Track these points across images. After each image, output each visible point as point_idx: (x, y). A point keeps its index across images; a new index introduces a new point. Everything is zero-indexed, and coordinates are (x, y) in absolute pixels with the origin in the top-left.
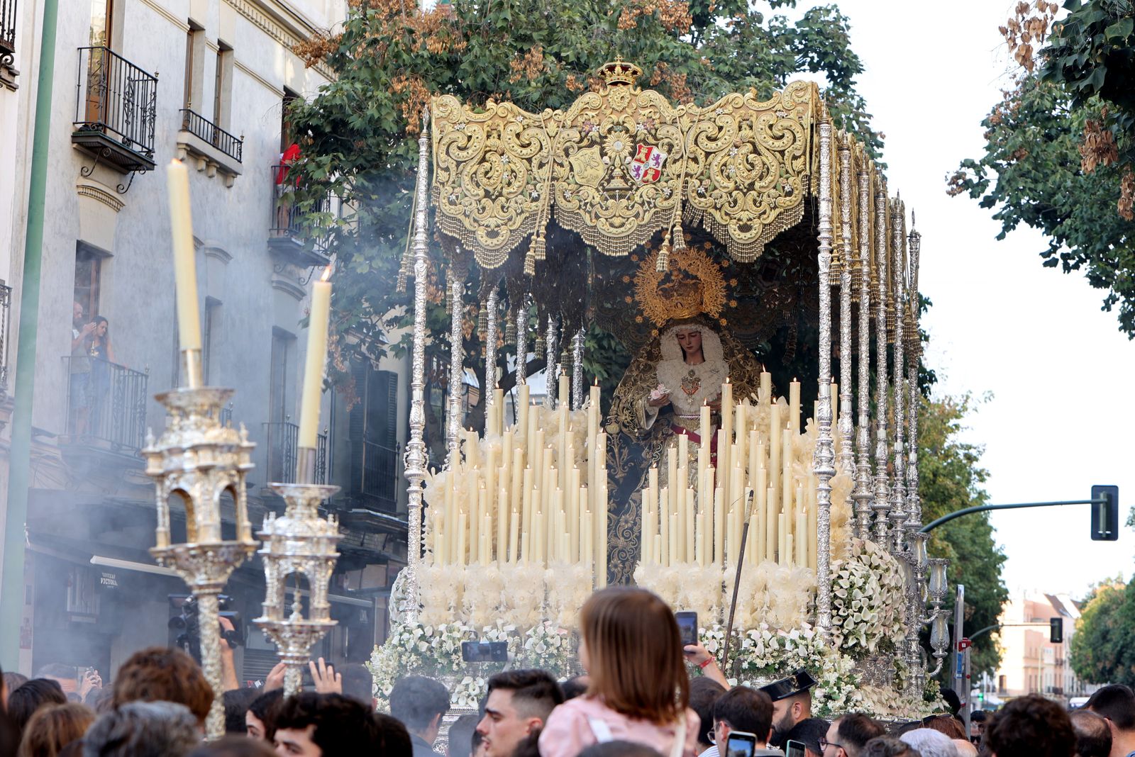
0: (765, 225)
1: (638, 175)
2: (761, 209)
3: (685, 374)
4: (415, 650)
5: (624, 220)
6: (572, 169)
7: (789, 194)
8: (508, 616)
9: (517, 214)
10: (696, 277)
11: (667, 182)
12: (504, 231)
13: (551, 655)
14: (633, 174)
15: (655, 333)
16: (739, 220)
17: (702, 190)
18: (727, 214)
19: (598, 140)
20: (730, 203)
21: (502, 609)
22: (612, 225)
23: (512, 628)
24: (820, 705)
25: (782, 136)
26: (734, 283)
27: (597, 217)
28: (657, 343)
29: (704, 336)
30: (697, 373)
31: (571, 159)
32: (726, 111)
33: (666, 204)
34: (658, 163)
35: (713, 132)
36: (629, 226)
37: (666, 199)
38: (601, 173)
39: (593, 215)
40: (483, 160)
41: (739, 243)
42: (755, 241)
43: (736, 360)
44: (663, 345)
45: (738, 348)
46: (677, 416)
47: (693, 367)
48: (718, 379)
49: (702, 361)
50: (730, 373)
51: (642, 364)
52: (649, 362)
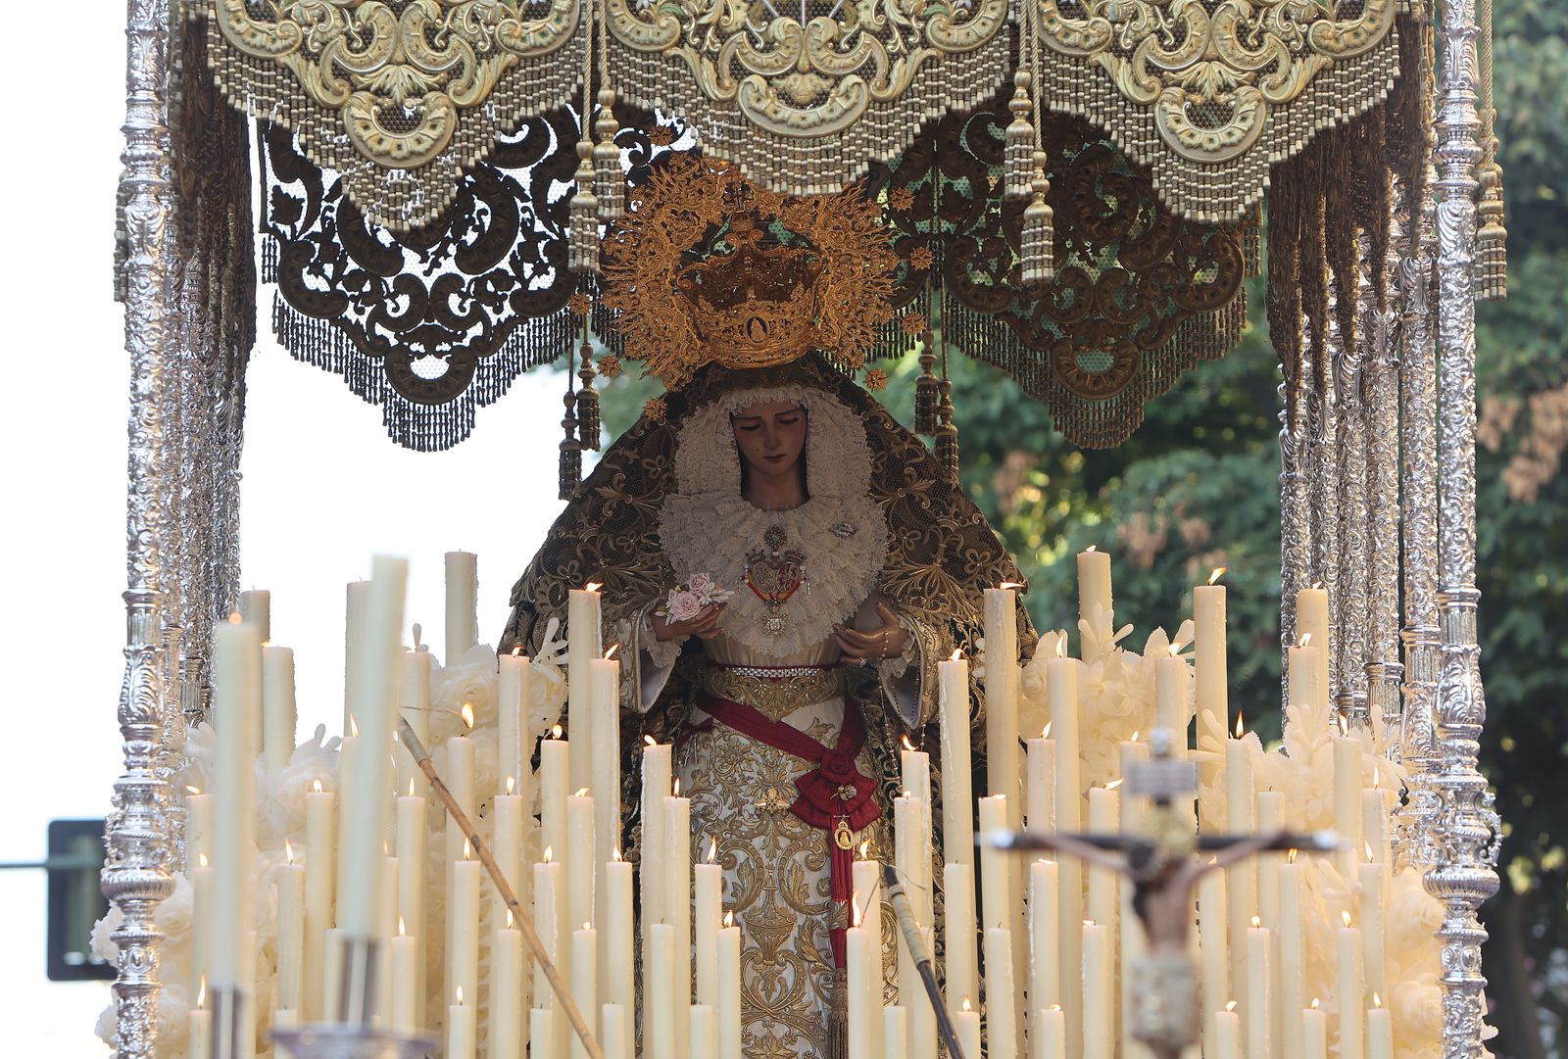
0: (1274, 106)
2: (1263, 56)
3: (758, 541)
5: (825, 84)
7: (1350, 9)
9: (480, 56)
10: (805, 241)
15: (652, 410)
16: (1192, 87)
18: (1151, 69)
20: (1161, 35)
22: (786, 97)
27: (739, 72)
28: (663, 442)
29: (817, 420)
30: (793, 536)
33: (958, 34)
36: (838, 104)
37: (960, 20)
39: (725, 67)
41: (1191, 161)
42: (1244, 154)
43: (910, 497)
44: (682, 446)
45: (915, 460)
46: (722, 668)
47: (776, 519)
48: (857, 555)
49: (806, 496)
50: (889, 537)
51: (607, 504)
52: (631, 500)
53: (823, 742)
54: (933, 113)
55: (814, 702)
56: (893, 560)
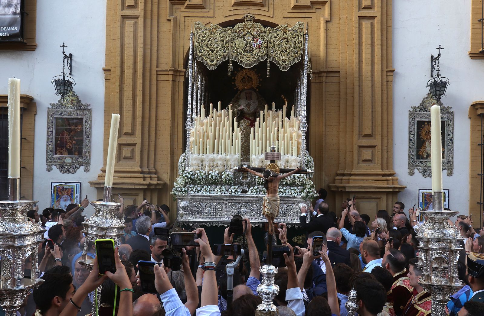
0: (290, 61)
1: (254, 46)
2: (289, 57)
3: (247, 103)
4: (190, 178)
6: (235, 44)
7: (297, 53)
8: (216, 169)
9: (219, 56)
11: (262, 49)
12: (215, 61)
13: (230, 180)
14: (253, 46)
15: (239, 92)
16: (283, 59)
17: (272, 51)
18: (279, 58)
19: (243, 36)
20: (280, 55)
21: (214, 167)
22: (247, 60)
23: (218, 172)
24: (306, 194)
25: (296, 37)
27: (242, 58)
28: (240, 95)
29: (252, 93)
30: (250, 103)
31: (235, 41)
32: (279, 30)
33: (262, 55)
34: (260, 43)
35: (275, 35)
36: (251, 60)
37: (262, 53)
38: (244, 45)
40: (209, 41)
41: (282, 66)
42: (287, 65)
46: (244, 113)
47: (249, 101)
48: (255, 104)
53: (252, 120)
54: (260, 61)
55: (252, 116)
56: (258, 105)
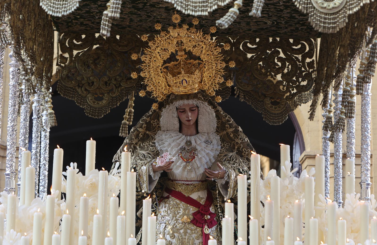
3: (184, 144)
10: (199, 58)
15: (154, 106)
26: (232, 65)
28: (157, 116)
29: (201, 110)
30: (194, 143)
41: (322, 13)
42: (340, 11)
43: (227, 133)
44: (162, 117)
45: (229, 123)
46: (172, 181)
47: (189, 138)
48: (212, 149)
49: (197, 132)
50: (221, 145)
51: (141, 133)
52: (148, 132)
53: (201, 203)
55: (198, 191)
56: (222, 151)
